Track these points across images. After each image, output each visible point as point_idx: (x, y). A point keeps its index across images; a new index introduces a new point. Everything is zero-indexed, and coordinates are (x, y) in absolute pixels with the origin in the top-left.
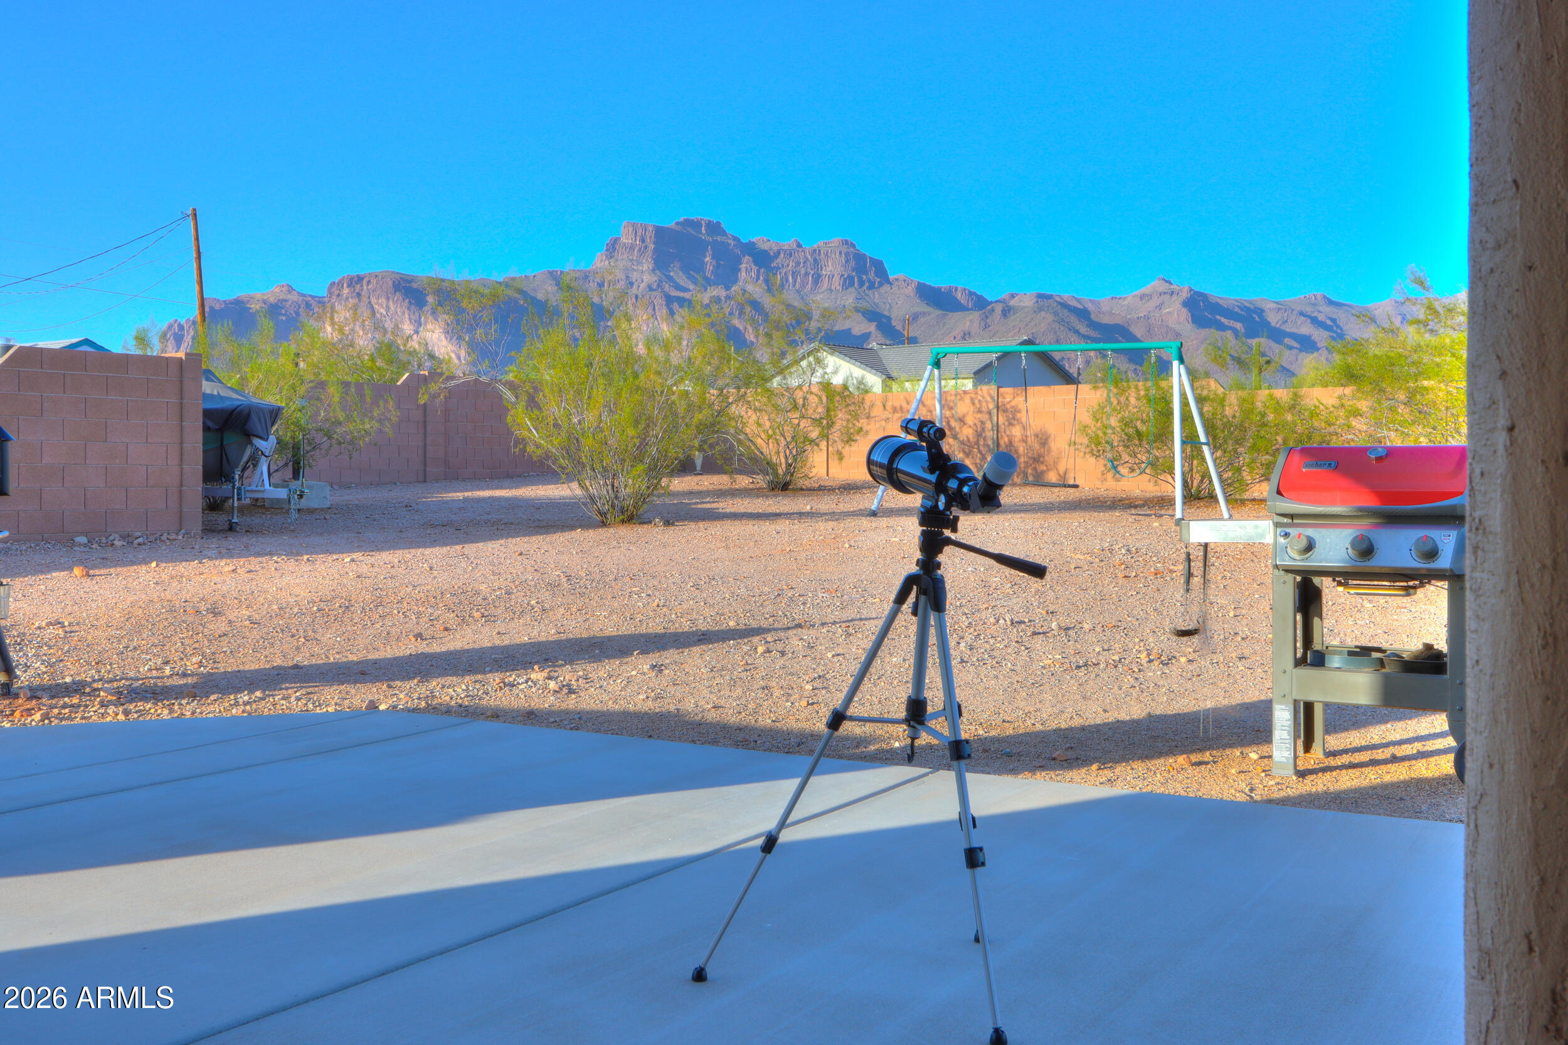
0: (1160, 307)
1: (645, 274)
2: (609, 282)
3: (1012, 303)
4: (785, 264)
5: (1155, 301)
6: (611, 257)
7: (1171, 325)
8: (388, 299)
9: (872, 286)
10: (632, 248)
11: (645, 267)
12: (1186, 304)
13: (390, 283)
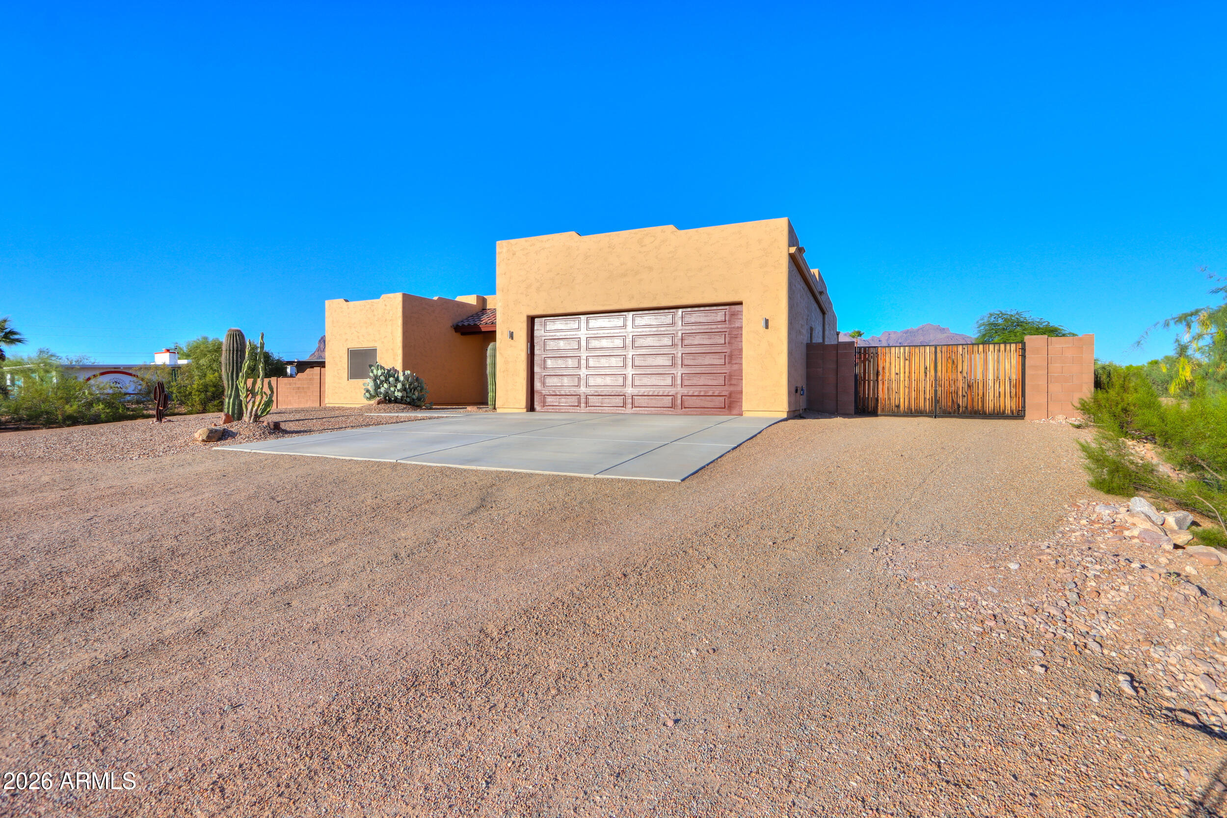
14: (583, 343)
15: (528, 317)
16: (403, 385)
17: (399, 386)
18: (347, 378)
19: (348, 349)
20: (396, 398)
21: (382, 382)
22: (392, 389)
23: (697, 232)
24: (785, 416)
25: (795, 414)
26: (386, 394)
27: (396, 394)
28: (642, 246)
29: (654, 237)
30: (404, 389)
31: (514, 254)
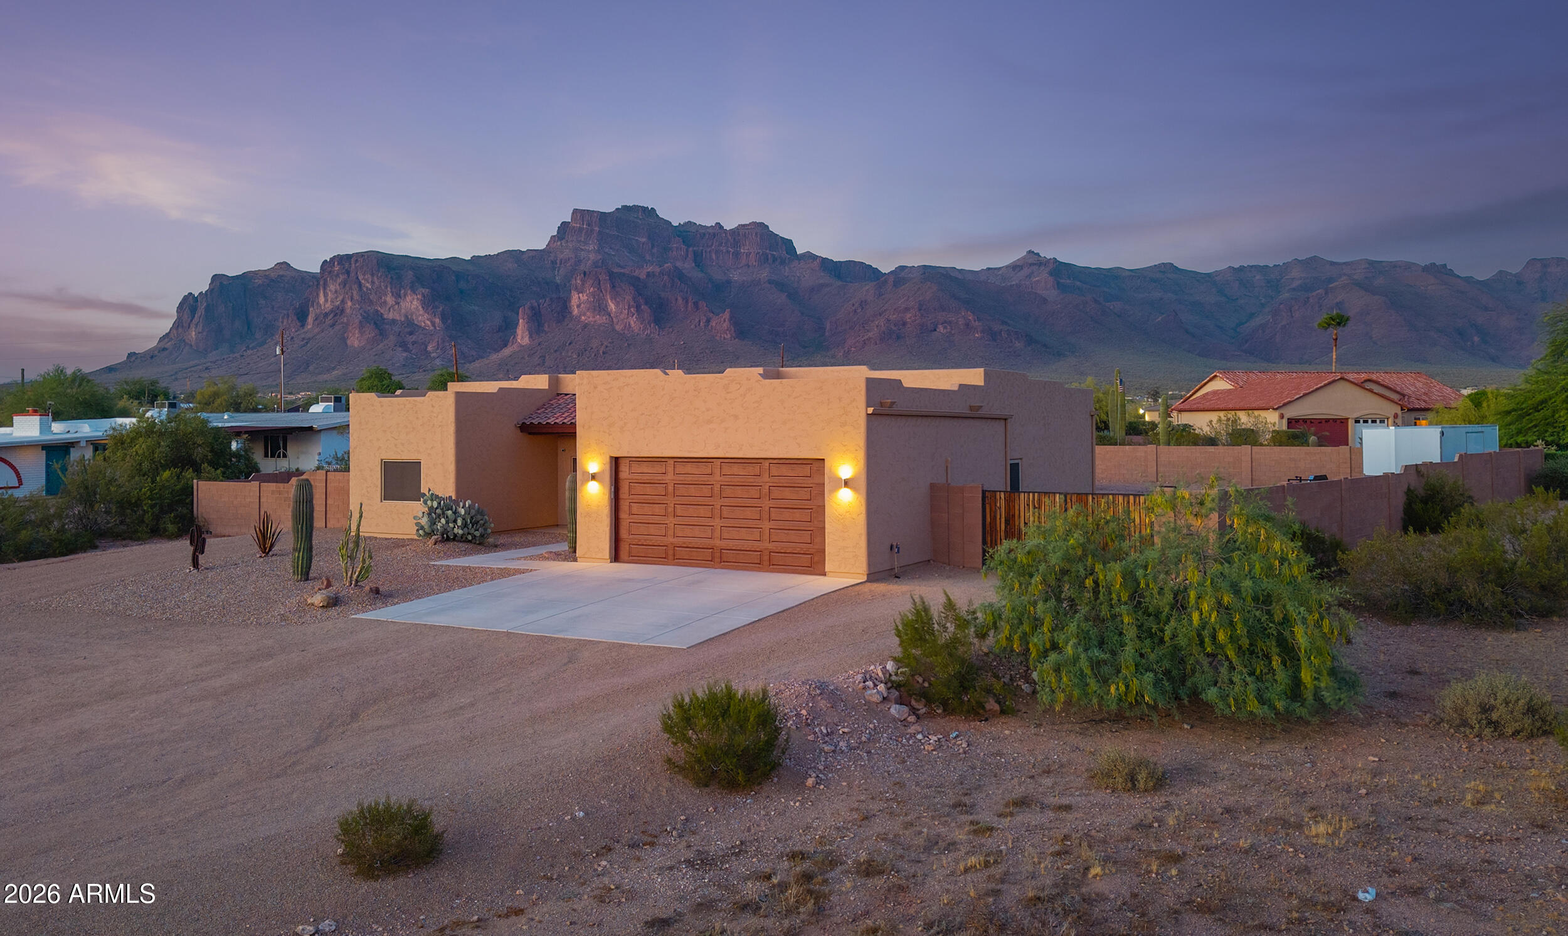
0: (1029, 276)
1: (590, 252)
2: (561, 260)
3: (903, 274)
4: (710, 244)
5: (1025, 272)
6: (563, 239)
7: (1038, 292)
8: (372, 275)
9: (783, 262)
10: (581, 230)
11: (591, 247)
12: (1051, 274)
13: (375, 261)
14: (671, 488)
15: (611, 457)
16: (463, 519)
17: (459, 522)
18: (379, 500)
19: (382, 460)
20: (455, 535)
21: (439, 516)
22: (451, 525)
23: (781, 383)
24: (865, 578)
25: (874, 576)
26: (445, 532)
27: (456, 530)
28: (728, 393)
29: (740, 384)
30: (465, 525)
31: (595, 387)
